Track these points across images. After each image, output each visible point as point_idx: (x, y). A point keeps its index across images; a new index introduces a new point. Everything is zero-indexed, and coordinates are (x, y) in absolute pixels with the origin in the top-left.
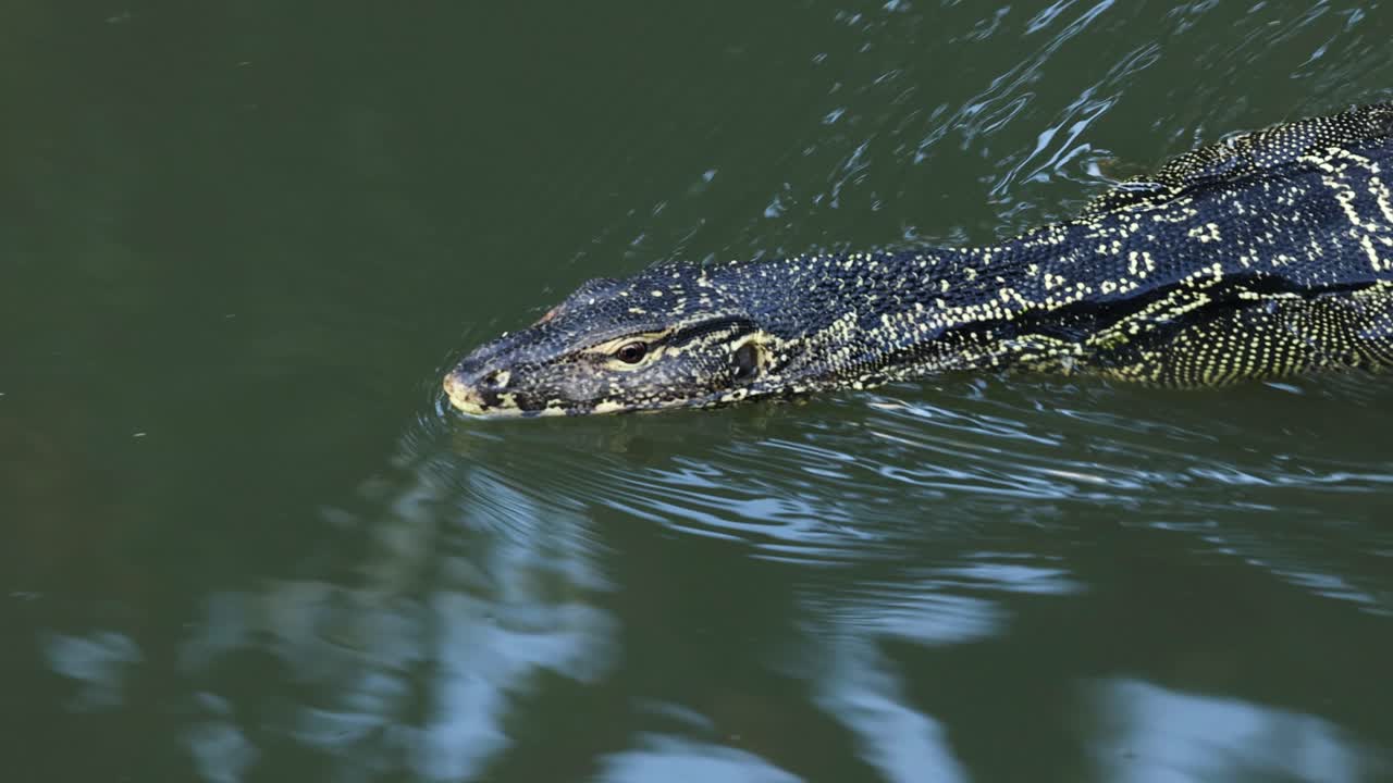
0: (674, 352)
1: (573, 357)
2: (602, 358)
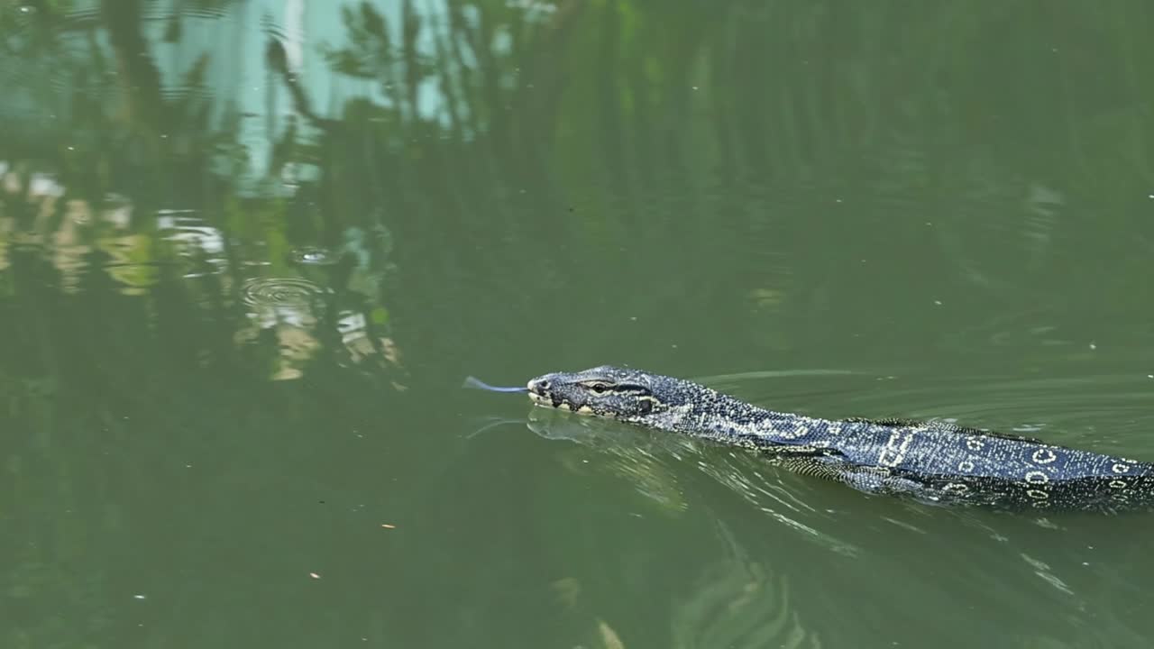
0: (616, 394)
1: (578, 384)
2: (588, 388)
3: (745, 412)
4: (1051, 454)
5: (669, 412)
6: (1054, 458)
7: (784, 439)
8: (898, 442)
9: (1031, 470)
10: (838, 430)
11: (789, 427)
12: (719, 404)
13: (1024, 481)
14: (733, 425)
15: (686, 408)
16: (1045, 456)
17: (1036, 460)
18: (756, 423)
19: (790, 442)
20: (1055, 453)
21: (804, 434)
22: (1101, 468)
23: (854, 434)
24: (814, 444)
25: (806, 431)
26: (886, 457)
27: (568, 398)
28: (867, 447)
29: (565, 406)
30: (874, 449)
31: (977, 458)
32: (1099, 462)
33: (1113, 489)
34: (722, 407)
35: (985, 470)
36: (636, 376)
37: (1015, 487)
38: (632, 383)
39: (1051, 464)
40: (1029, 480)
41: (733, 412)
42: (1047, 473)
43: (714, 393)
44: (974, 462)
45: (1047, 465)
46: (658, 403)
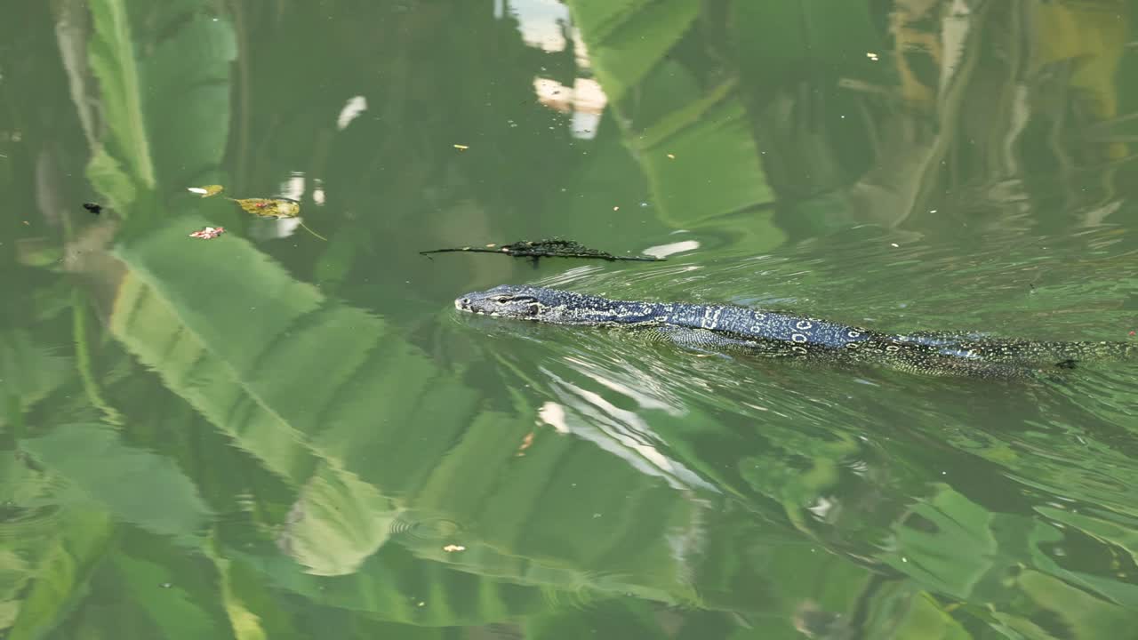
3: (605, 304)
4: (809, 324)
5: (552, 312)
6: (810, 326)
7: (637, 317)
8: (712, 315)
9: (795, 333)
10: (671, 309)
11: (638, 309)
12: (585, 301)
13: (791, 340)
14: (598, 313)
15: (562, 307)
16: (805, 325)
17: (798, 327)
18: (614, 309)
19: (641, 319)
20: (811, 323)
21: (649, 312)
22: (841, 334)
23: (682, 311)
24: (657, 318)
25: (650, 311)
26: (707, 324)
27: (483, 309)
28: (693, 319)
29: (481, 313)
30: (697, 319)
31: (761, 324)
32: (840, 330)
33: (849, 349)
34: (587, 303)
35: (767, 332)
36: (526, 290)
37: (786, 344)
38: (524, 295)
39: (808, 330)
40: (794, 339)
41: (596, 305)
42: (806, 335)
43: (580, 295)
44: (760, 326)
45: (806, 330)
46: (543, 307)
